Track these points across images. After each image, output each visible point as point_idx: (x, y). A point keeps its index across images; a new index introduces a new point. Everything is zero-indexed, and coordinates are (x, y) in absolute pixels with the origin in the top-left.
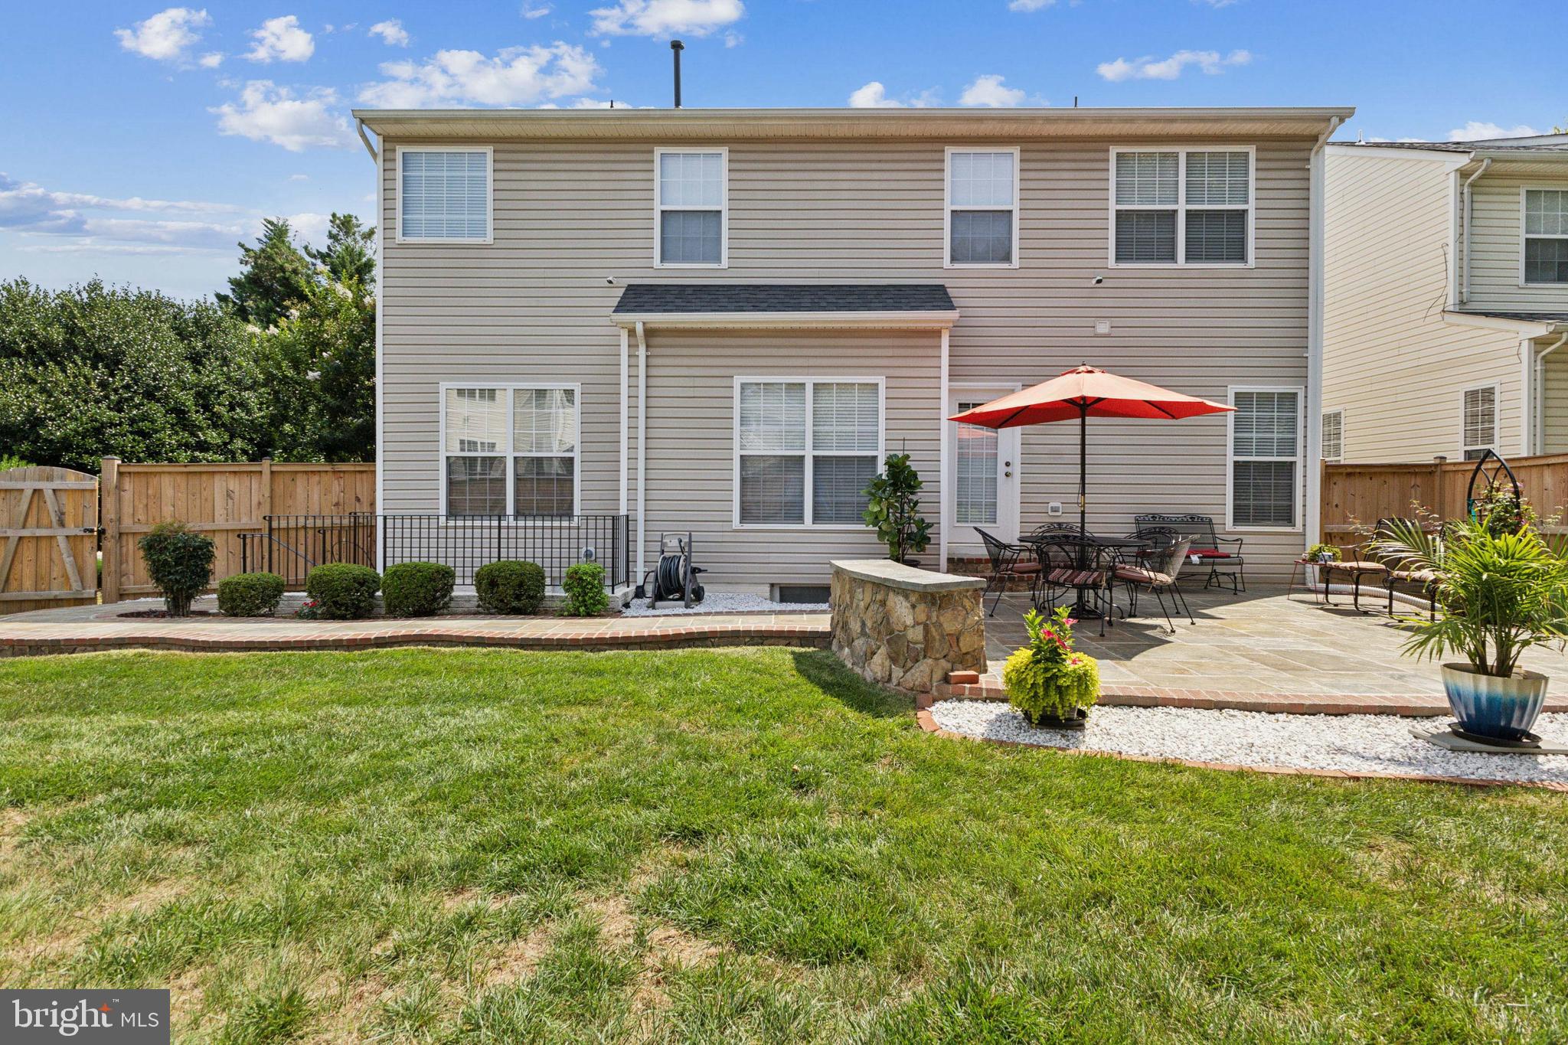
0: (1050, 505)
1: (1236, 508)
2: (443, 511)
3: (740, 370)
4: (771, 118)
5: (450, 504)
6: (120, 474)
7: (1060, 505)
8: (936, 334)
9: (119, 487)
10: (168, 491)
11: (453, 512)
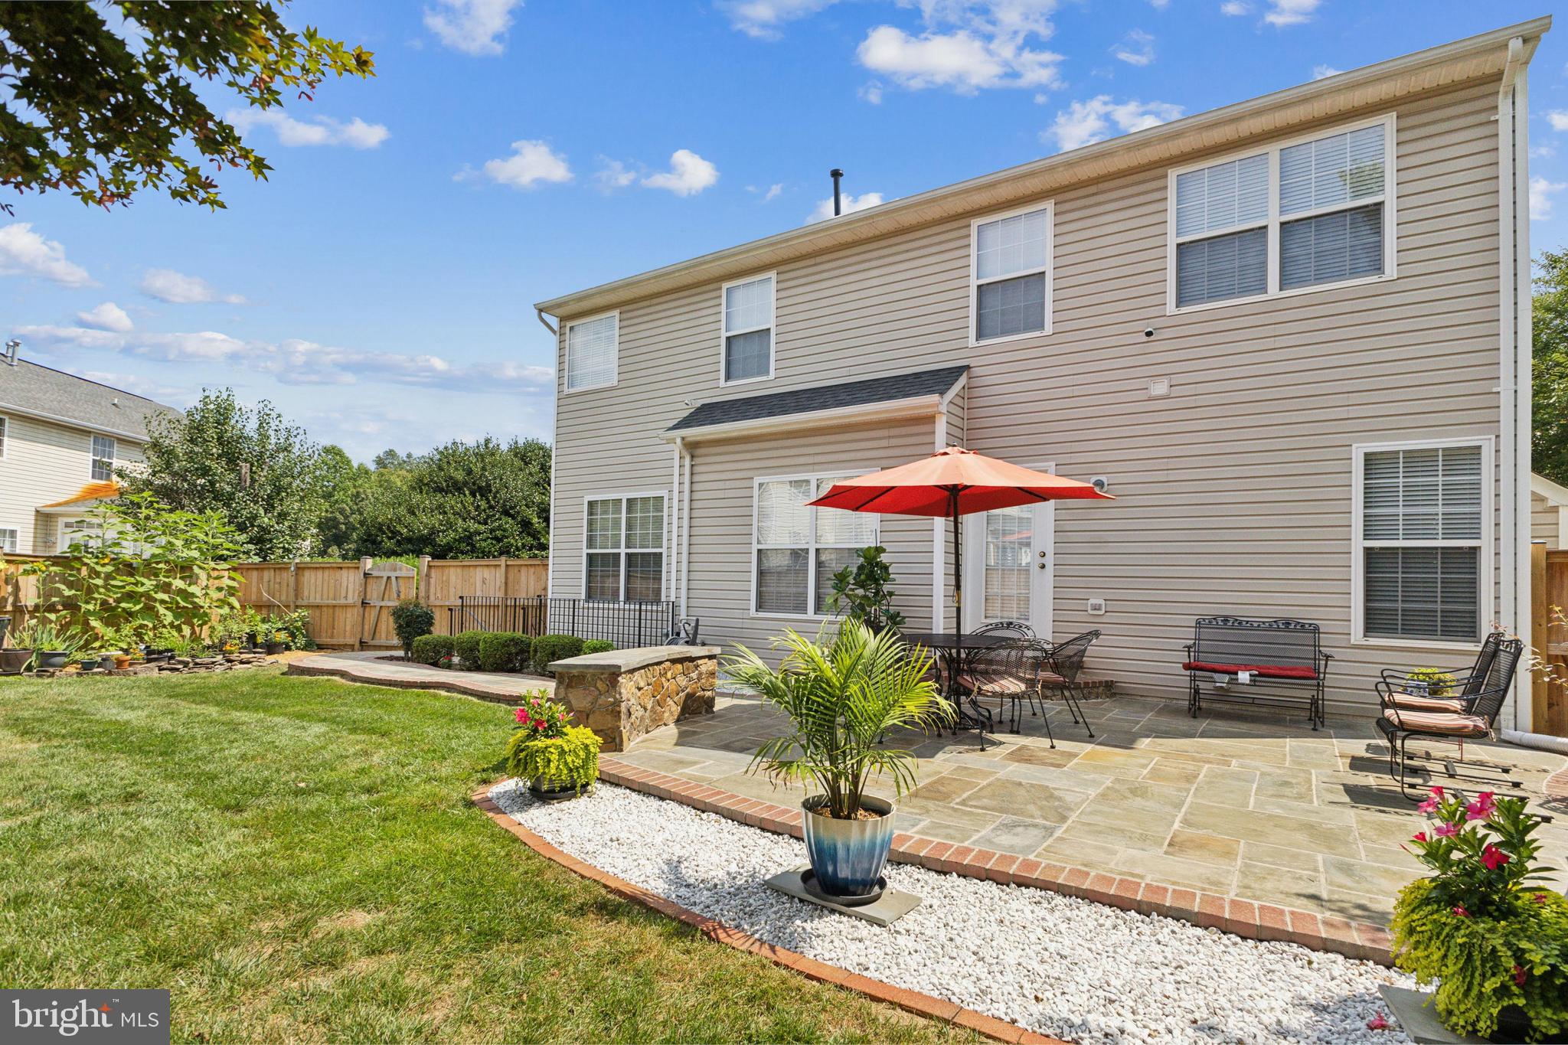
0: (1090, 602)
1: (1368, 612)
2: (583, 597)
3: (760, 472)
4: (798, 237)
5: (589, 589)
6: (429, 567)
7: (1103, 602)
8: (930, 419)
9: (428, 575)
10: (453, 578)
11: (590, 596)
